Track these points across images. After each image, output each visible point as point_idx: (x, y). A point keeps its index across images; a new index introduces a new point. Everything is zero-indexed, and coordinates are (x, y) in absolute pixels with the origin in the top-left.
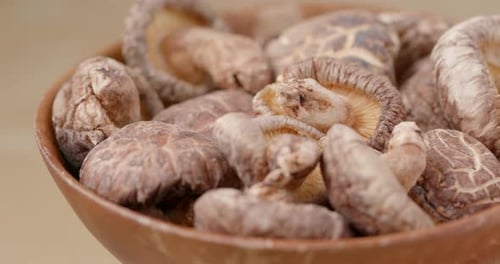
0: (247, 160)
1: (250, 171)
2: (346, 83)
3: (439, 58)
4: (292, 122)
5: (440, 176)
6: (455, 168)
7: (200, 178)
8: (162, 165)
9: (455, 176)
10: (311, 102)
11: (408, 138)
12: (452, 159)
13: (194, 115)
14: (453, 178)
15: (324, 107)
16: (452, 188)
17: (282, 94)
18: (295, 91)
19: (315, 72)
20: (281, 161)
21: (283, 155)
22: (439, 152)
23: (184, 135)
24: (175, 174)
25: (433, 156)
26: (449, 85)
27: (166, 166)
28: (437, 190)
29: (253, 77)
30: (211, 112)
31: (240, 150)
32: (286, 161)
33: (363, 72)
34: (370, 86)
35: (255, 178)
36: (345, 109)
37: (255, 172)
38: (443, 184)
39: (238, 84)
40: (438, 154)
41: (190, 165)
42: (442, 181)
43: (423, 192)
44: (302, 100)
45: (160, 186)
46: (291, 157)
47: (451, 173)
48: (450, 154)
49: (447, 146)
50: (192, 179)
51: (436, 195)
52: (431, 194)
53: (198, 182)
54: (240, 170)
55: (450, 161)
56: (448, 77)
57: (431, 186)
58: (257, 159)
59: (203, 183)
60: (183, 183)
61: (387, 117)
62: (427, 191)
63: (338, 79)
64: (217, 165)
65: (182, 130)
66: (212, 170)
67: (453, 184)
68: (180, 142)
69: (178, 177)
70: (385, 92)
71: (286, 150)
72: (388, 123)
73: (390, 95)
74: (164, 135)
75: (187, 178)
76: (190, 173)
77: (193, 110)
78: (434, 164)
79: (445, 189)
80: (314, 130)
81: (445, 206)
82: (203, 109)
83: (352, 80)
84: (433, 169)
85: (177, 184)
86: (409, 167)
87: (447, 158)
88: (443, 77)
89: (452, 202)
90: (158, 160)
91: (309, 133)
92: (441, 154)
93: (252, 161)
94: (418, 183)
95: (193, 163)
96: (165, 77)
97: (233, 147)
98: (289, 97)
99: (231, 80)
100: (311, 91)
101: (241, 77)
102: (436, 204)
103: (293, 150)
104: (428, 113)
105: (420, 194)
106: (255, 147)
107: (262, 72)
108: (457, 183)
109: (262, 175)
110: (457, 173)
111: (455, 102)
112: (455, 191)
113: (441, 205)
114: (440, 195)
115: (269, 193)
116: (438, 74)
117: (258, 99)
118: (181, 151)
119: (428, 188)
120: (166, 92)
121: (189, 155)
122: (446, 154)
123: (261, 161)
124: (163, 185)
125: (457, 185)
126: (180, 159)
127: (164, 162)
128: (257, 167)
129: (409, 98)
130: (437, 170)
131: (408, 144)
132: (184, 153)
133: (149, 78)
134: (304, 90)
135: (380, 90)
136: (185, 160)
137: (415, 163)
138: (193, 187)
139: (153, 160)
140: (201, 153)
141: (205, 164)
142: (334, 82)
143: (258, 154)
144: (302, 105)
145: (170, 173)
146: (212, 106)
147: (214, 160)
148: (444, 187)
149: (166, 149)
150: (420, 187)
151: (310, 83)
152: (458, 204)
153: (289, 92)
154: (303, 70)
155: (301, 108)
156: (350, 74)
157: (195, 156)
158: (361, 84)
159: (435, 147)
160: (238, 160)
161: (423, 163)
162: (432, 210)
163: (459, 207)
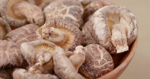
0: (30, 58)
1: (31, 61)
2: (65, 27)
3: (93, 20)
4: (46, 42)
5: (90, 62)
6: (94, 59)
8: (4, 58)
9: (94, 62)
10: (53, 35)
11: (80, 52)
12: (94, 56)
13: (18, 35)
14: (93, 63)
15: (57, 36)
16: (93, 66)
17: (44, 33)
18: (48, 32)
19: (55, 23)
20: (39, 60)
21: (40, 58)
22: (90, 54)
23: (13, 47)
24: (8, 62)
25: (88, 55)
26: (96, 30)
27: (5, 59)
28: (89, 66)
29: (39, 21)
30: (24, 34)
31: (28, 55)
32: (41, 60)
33: (70, 24)
34: (71, 29)
35: (32, 64)
36: (63, 36)
37: (32, 62)
38: (90, 65)
39: (34, 22)
40: (90, 55)
42: (90, 64)
43: (84, 67)
44: (50, 34)
45: (3, 65)
46: (42, 59)
47: (93, 61)
48: (93, 54)
49: (93, 51)
50: (13, 63)
51: (88, 68)
53: (15, 64)
54: (28, 61)
55: (93, 57)
56: (95, 27)
57: (87, 65)
58: (33, 58)
59: (17, 64)
60: (10, 64)
62: (85, 67)
63: (62, 26)
64: (21, 58)
65: (13, 44)
67: (93, 65)
68: (11, 49)
69: (9, 62)
71: (41, 56)
72: (76, 42)
73: (77, 33)
74: (7, 46)
75: (12, 63)
76: (13, 61)
77: (18, 33)
78: (88, 58)
79: (91, 66)
80: (53, 44)
81: (91, 72)
82: (21, 33)
83: (66, 27)
84: (88, 59)
85: (9, 64)
86: (79, 61)
87: (92, 56)
88: (94, 27)
89: (93, 70)
91: (52, 45)
92: (91, 55)
93: (31, 58)
94: (83, 64)
95: (14, 58)
96: (12, 19)
97: (26, 54)
98: (46, 34)
99: (32, 21)
100: (53, 32)
101: (35, 20)
102: (88, 71)
103: (43, 57)
104: (90, 36)
105: (83, 67)
106: (32, 54)
107: (41, 19)
108: (94, 64)
109: (35, 63)
110: (95, 61)
111: (97, 35)
112: (94, 67)
113: (89, 71)
114: (89, 68)
115: (35, 70)
117: (38, 32)
118: (11, 53)
119: (86, 65)
120: (12, 24)
121: (13, 55)
122: (92, 55)
123: (34, 59)
124: (4, 65)
125: (94, 65)
126: (10, 56)
127: (5, 57)
128: (33, 60)
129: (85, 30)
130: (89, 60)
131: (79, 54)
132: (12, 54)
133: (7, 20)
134: (51, 32)
135: (74, 31)
136: (12, 57)
137: (82, 59)
138: (14, 65)
139: (2, 57)
140: (17, 54)
141: (18, 57)
142: (61, 27)
143: (33, 57)
144: (50, 36)
145: (7, 61)
146: (24, 32)
147: (21, 56)
148: (90, 66)
149: (7, 52)
151: (53, 29)
152: (95, 71)
153: (46, 32)
154: (51, 23)
155: (49, 37)
156: (66, 25)
157: (15, 55)
158: (69, 28)
159: (89, 52)
160: (27, 58)
161: (84, 59)
162: (87, 73)
163: (95, 72)
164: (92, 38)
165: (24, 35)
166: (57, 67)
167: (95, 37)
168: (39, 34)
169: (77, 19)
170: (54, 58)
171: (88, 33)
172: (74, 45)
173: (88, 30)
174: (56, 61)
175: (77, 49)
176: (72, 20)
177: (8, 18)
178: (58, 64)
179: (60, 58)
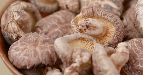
0: (65, 57)
1: (66, 61)
2: (104, 18)
3: (137, 10)
4: (83, 36)
5: (134, 61)
6: (139, 58)
7: (48, 62)
8: (35, 57)
9: (139, 61)
10: (90, 28)
11: (123, 50)
12: (139, 54)
13: (50, 25)
14: (138, 62)
15: (95, 29)
16: (138, 66)
17: (80, 25)
18: (85, 24)
19: (93, 13)
20: (76, 60)
21: (77, 58)
22: (134, 51)
23: (45, 41)
24: (40, 61)
25: (132, 53)
26: (140, 21)
27: (37, 57)
28: (132, 66)
29: (73, 7)
30: (56, 24)
31: (62, 54)
32: (78, 61)
33: (110, 14)
34: (112, 20)
35: (68, 63)
36: (103, 29)
37: (68, 61)
38: (134, 64)
39: (67, 8)
40: (134, 52)
41: (45, 57)
42: (134, 63)
43: (128, 66)
44: (87, 27)
45: (34, 65)
46: (80, 59)
47: (138, 60)
48: (138, 52)
49: (137, 48)
50: (46, 62)
51: (132, 68)
52: (130, 68)
53: (48, 63)
54: (63, 60)
55: (138, 55)
56: (140, 18)
57: (130, 65)
59: (50, 63)
60: (43, 64)
61: (117, 34)
62: (129, 66)
63: (101, 16)
64: (55, 56)
66: (53, 58)
67: (138, 64)
68: (43, 45)
69: (41, 62)
70: (117, 24)
71: (78, 56)
72: (117, 36)
73: (119, 25)
74: (38, 41)
75: (44, 62)
76: (45, 60)
77: (50, 23)
78: (132, 56)
79: (135, 66)
80: (91, 38)
81: (135, 72)
82: (53, 23)
83: (106, 17)
84: (132, 58)
85: (41, 64)
86: (123, 60)
87: (137, 54)
88: (138, 18)
89: (137, 70)
90: (34, 55)
91: (89, 39)
92: (135, 52)
93: (67, 58)
94: (126, 63)
95: (47, 56)
96: (42, 4)
97: (60, 53)
98: (83, 26)
99: (65, 7)
100: (91, 24)
101: (68, 6)
102: (132, 71)
103: (81, 57)
104: (133, 27)
105: (126, 67)
106: (67, 54)
107: (76, 5)
108: (139, 64)
109: (71, 63)
110: (140, 60)
111: (142, 28)
112: (139, 67)
113: (134, 72)
114: (133, 68)
115: (72, 72)
116: (137, 16)
117: (73, 22)
118: (43, 51)
119: (129, 65)
120: (42, 10)
121: (45, 53)
122: (136, 52)
123: (70, 58)
124: (36, 64)
125: (139, 65)
126: (42, 55)
127: (36, 56)
128: (68, 60)
129: (127, 20)
130: (133, 59)
131: (123, 52)
132: (44, 52)
133: (36, 5)
134: (88, 24)
135: (115, 23)
136: (44, 55)
137: (125, 59)
138: (46, 65)
139: (32, 55)
140: (50, 51)
141: (51, 56)
142: (100, 17)
143: (69, 56)
144: (87, 29)
145: (38, 60)
146: (57, 21)
147: (54, 54)
148: (135, 65)
149: (38, 49)
150: (126, 65)
151: (90, 20)
152: (140, 71)
153: (83, 25)
154: (89, 12)
155: (87, 30)
156: (105, 15)
157: (48, 53)
158: (109, 19)
159: (133, 49)
160: (62, 58)
161: (128, 58)
162: (130, 73)
163: (139, 72)
164: (135, 29)
165: (57, 26)
166: (98, 69)
167: (139, 29)
168: (74, 24)
169: (118, 6)
170: (93, 59)
171: (130, 23)
172: (115, 39)
173: (130, 19)
174: (96, 62)
175: (120, 47)
176: (112, 8)
177: (37, 3)
178: (99, 65)
179: (101, 59)
